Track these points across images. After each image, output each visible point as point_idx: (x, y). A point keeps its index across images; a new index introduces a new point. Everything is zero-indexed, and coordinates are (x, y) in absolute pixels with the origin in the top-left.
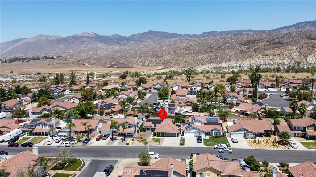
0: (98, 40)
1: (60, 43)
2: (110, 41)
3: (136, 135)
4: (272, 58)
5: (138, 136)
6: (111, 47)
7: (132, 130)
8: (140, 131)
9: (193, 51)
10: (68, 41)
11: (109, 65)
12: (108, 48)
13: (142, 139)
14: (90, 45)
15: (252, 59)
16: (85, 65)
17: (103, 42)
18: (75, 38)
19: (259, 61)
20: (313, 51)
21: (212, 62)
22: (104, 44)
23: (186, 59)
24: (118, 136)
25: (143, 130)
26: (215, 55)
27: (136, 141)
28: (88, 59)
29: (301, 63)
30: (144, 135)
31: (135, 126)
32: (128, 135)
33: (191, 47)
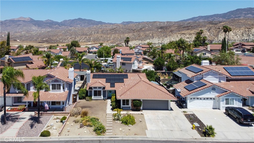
0: (33, 24)
2: (43, 25)
3: (70, 108)
4: (188, 37)
5: (75, 110)
6: (44, 30)
7: (61, 94)
8: (80, 99)
9: (118, 32)
10: (5, 24)
11: (40, 41)
12: (41, 30)
13: (86, 118)
14: (25, 28)
15: (171, 37)
16: (17, 41)
17: (37, 25)
18: (13, 21)
19: (178, 39)
20: (221, 32)
21: (137, 39)
22: (37, 27)
23: (114, 36)
24: (24, 110)
25: (87, 95)
26: (138, 34)
27: (70, 122)
28: (21, 36)
29: (213, 40)
30: (90, 107)
31: (70, 86)
32: (51, 106)
33: (116, 28)
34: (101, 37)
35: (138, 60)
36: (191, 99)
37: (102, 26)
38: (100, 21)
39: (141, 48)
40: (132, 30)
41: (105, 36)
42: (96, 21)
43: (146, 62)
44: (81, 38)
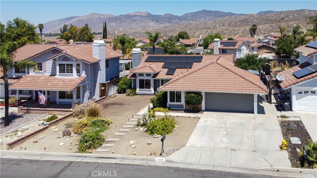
0: (150, 19)
1: (112, 21)
6: (162, 25)
8: (118, 92)
9: (251, 23)
12: (159, 26)
14: (141, 24)
17: (154, 21)
18: (128, 16)
22: (155, 23)
23: (243, 29)
26: (278, 25)
28: (135, 33)
33: (249, 19)
34: (227, 30)
35: (249, 46)
36: (300, 93)
37: (231, 17)
38: (230, 12)
39: (273, 38)
40: (270, 20)
41: (232, 29)
42: (225, 13)
43: (267, 51)
44: (201, 32)
